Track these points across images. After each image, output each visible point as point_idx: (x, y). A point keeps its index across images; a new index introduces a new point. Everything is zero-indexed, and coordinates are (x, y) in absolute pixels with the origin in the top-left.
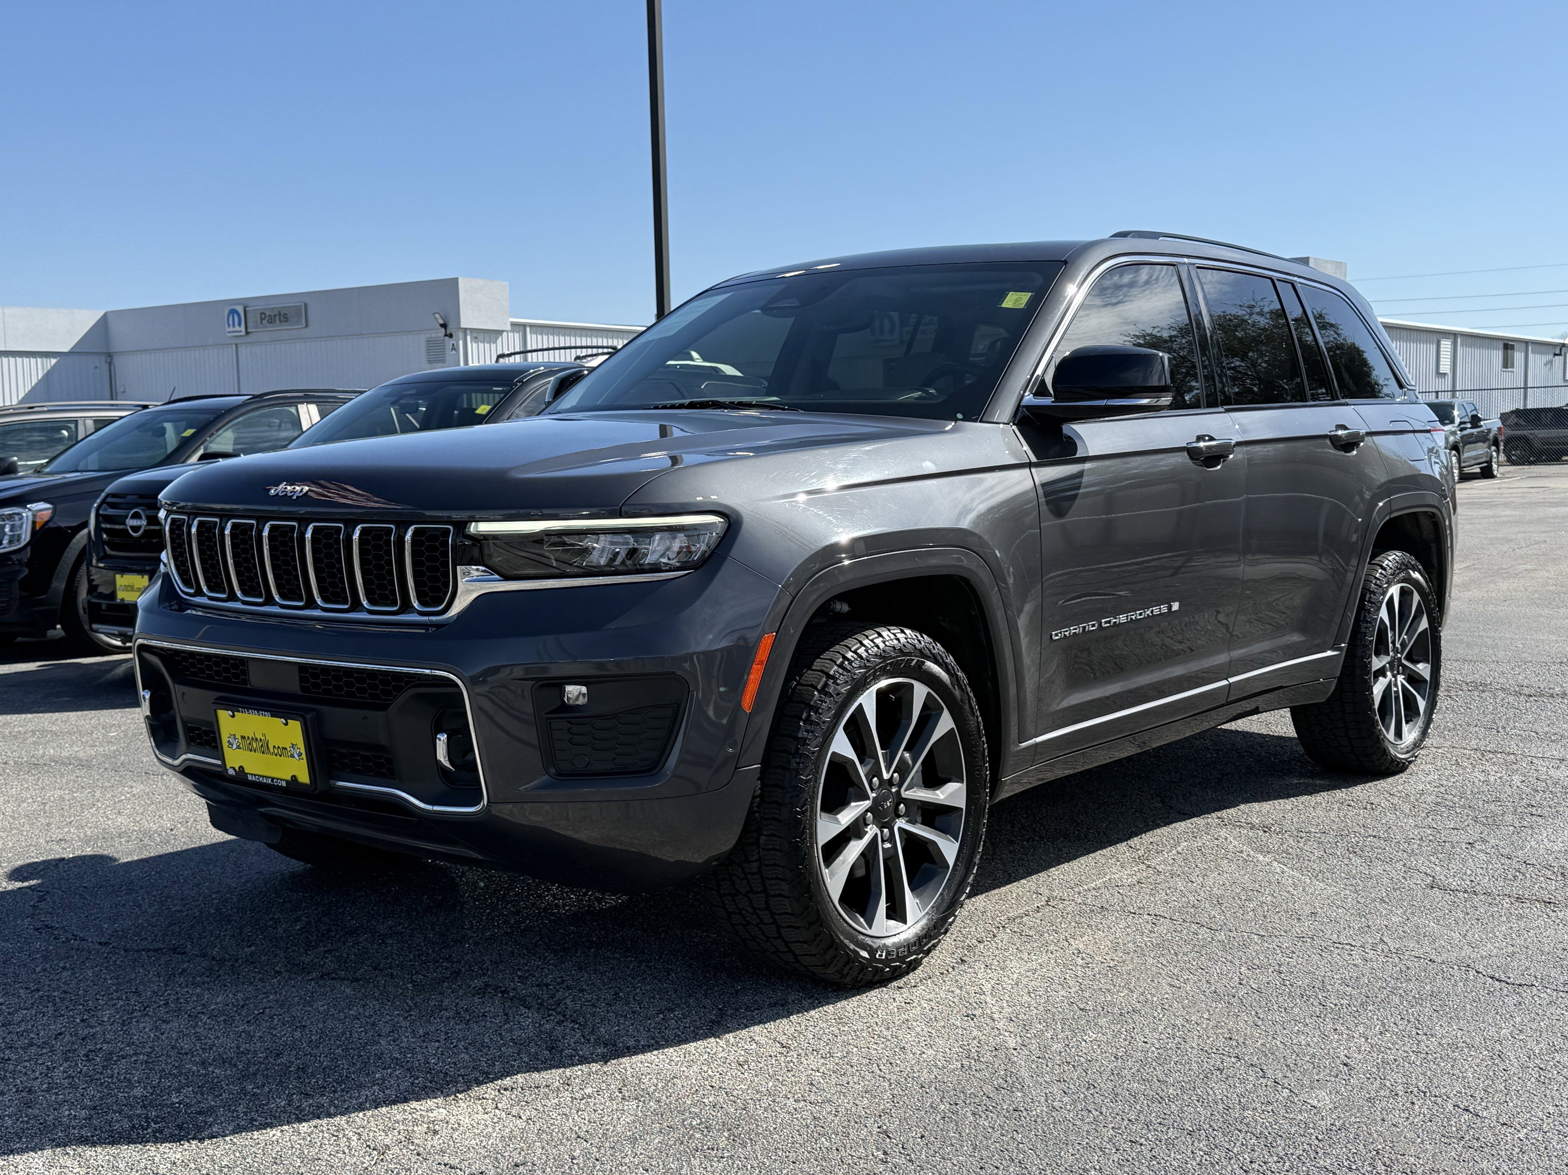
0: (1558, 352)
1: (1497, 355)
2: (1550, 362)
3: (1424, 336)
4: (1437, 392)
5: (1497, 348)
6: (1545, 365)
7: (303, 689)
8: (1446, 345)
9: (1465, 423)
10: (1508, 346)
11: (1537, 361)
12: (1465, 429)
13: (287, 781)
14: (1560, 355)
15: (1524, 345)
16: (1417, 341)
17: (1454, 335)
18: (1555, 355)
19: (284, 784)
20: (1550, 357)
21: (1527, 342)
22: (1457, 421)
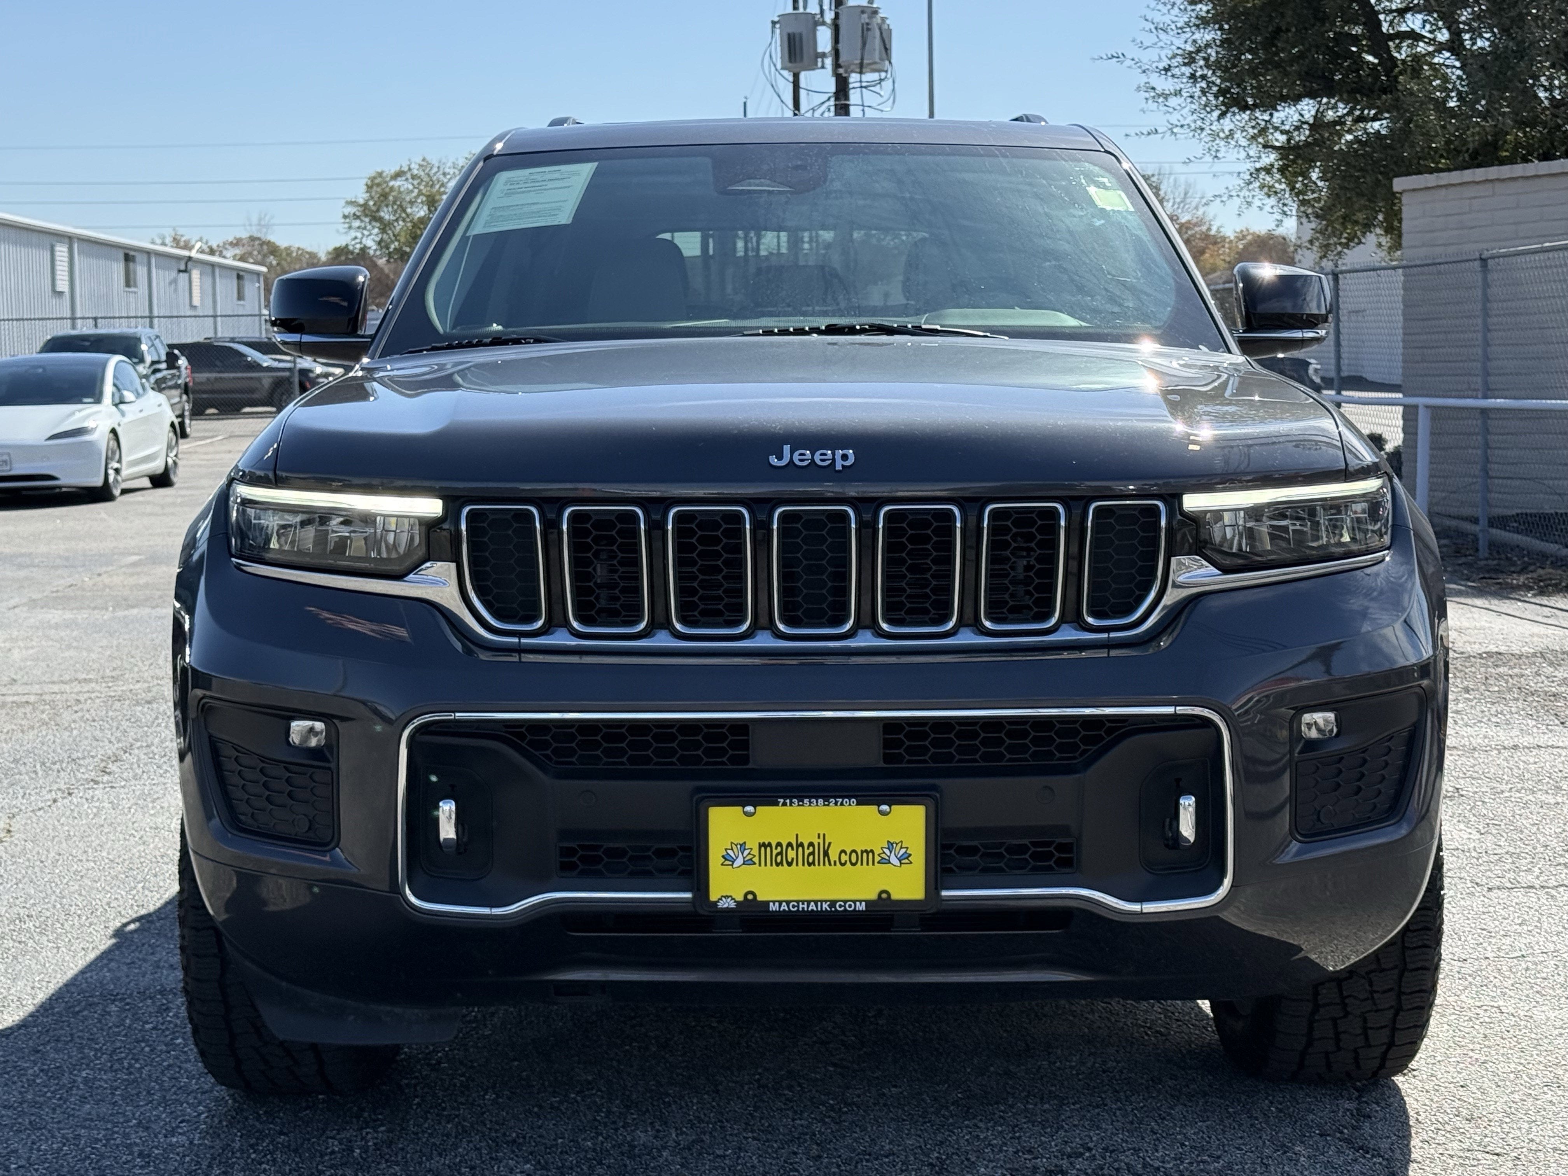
0: (183, 267)
1: (118, 268)
2: (175, 281)
3: (35, 237)
4: (95, 319)
5: (117, 260)
6: (170, 283)
7: (887, 758)
8: (62, 251)
9: (158, 362)
10: (129, 256)
11: (161, 277)
12: (159, 370)
13: (868, 902)
14: (185, 271)
15: (145, 257)
16: (29, 244)
17: (69, 239)
18: (180, 271)
19: (862, 907)
20: (174, 274)
21: (148, 253)
22: (148, 359)
